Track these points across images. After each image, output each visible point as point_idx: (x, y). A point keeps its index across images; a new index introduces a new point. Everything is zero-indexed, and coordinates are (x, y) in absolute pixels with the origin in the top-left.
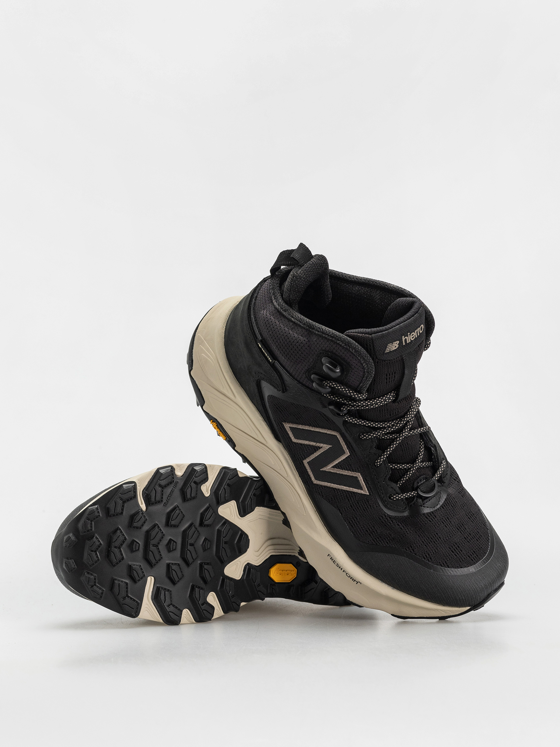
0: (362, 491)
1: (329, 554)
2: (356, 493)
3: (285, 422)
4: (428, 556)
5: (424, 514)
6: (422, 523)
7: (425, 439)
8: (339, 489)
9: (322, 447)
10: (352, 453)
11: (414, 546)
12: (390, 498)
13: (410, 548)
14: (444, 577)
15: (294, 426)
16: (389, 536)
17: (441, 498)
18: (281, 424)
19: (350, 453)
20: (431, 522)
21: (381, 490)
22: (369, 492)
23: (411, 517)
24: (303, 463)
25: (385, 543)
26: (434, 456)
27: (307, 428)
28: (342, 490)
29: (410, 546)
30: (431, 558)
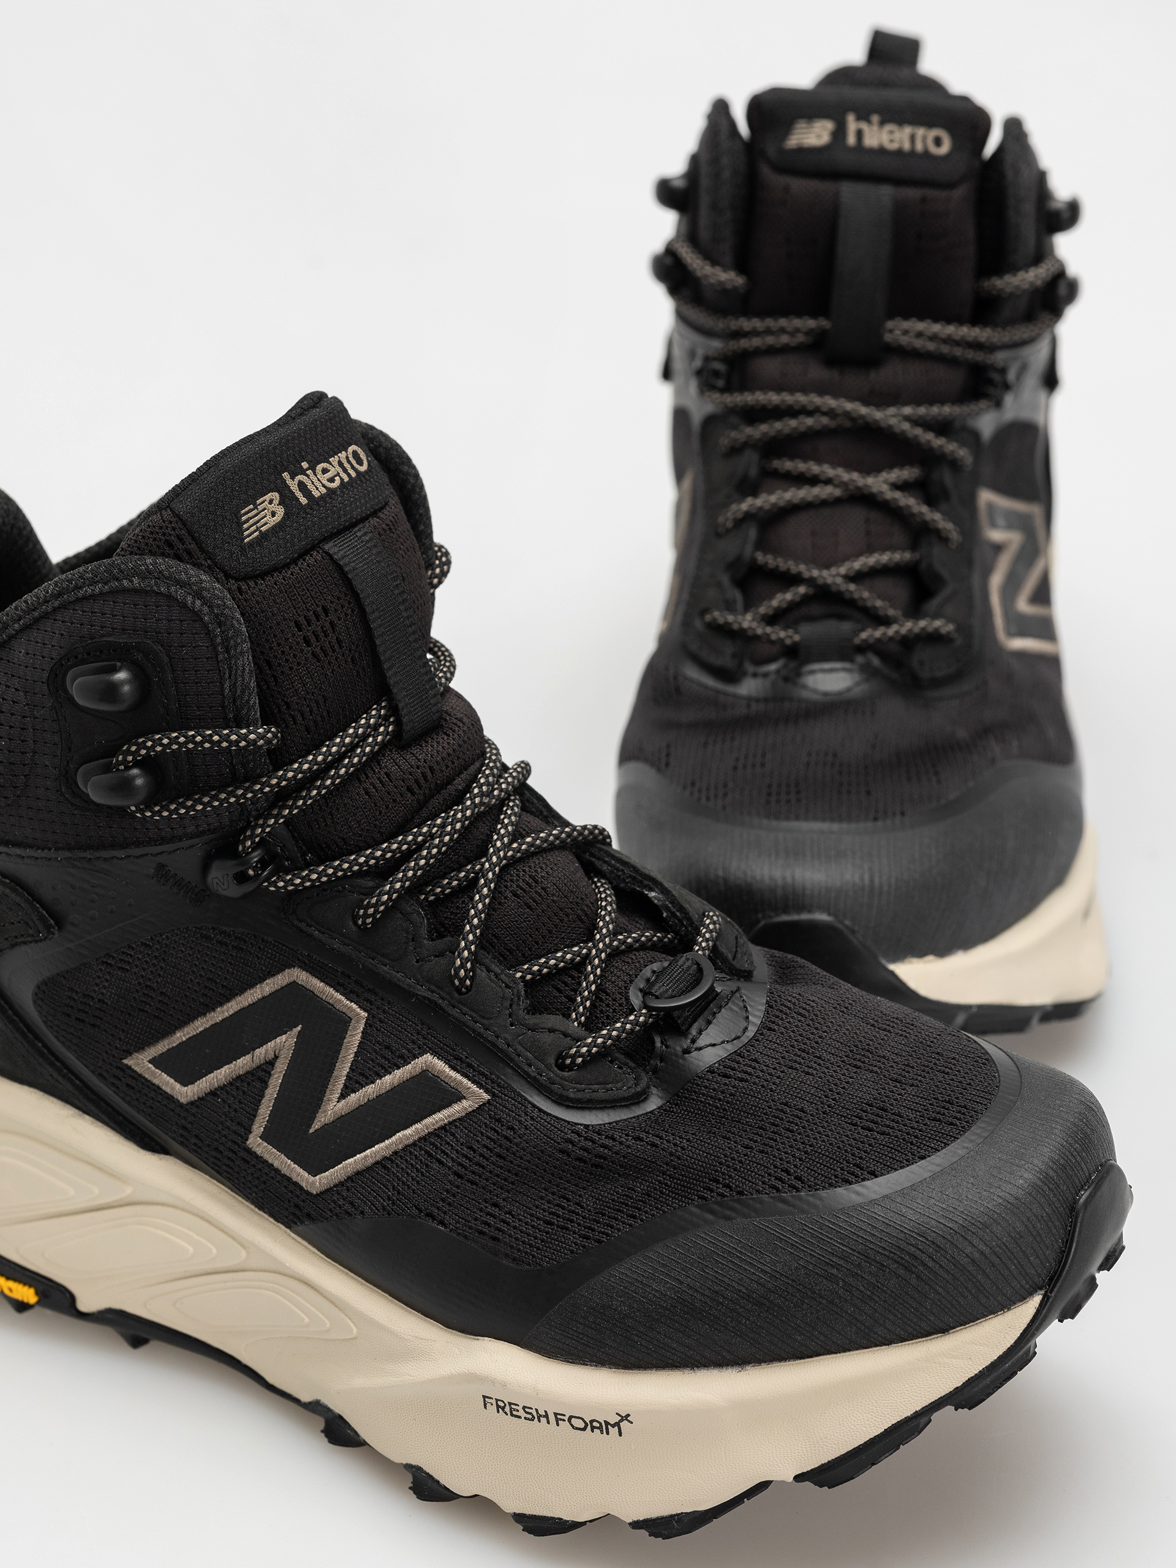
0: (464, 1101)
1: (484, 1397)
2: (450, 1123)
3: (131, 1054)
4: (784, 1176)
5: (711, 1070)
6: (720, 1100)
7: (605, 867)
8: (396, 1153)
9: (276, 1057)
10: (371, 1003)
11: (723, 1174)
12: (562, 1067)
13: (714, 1186)
14: (876, 1211)
15: (162, 1047)
16: (627, 1196)
17: (750, 1005)
18: (123, 1071)
19: (365, 1010)
20: (746, 1081)
21: (519, 1056)
22: (487, 1091)
23: (676, 1105)
24: (249, 1151)
25: (623, 1223)
26: (668, 909)
27: (200, 1025)
28: (407, 1146)
29: (710, 1180)
30: (798, 1178)
